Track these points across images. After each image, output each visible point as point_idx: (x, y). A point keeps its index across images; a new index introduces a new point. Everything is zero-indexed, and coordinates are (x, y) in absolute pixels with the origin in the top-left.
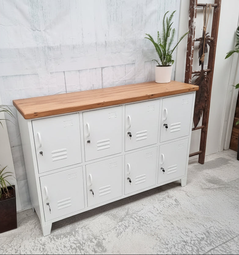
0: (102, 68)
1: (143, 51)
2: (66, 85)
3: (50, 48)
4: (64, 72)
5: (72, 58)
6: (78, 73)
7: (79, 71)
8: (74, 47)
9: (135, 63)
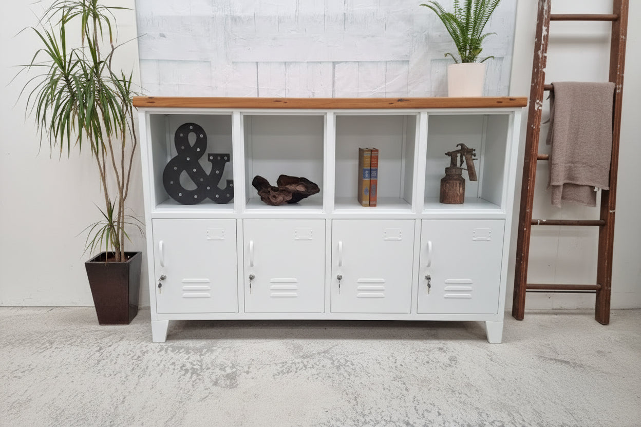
0: (334, 63)
1: (428, 37)
2: (259, 87)
3: (235, 19)
4: (257, 63)
5: (274, 39)
6: (283, 66)
7: (285, 63)
8: (280, 21)
9: (408, 61)
